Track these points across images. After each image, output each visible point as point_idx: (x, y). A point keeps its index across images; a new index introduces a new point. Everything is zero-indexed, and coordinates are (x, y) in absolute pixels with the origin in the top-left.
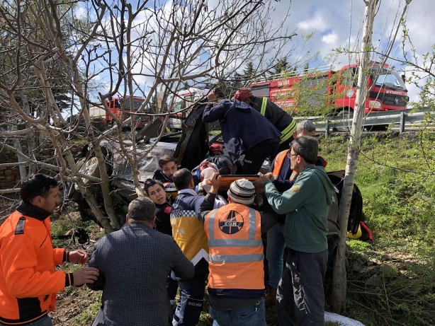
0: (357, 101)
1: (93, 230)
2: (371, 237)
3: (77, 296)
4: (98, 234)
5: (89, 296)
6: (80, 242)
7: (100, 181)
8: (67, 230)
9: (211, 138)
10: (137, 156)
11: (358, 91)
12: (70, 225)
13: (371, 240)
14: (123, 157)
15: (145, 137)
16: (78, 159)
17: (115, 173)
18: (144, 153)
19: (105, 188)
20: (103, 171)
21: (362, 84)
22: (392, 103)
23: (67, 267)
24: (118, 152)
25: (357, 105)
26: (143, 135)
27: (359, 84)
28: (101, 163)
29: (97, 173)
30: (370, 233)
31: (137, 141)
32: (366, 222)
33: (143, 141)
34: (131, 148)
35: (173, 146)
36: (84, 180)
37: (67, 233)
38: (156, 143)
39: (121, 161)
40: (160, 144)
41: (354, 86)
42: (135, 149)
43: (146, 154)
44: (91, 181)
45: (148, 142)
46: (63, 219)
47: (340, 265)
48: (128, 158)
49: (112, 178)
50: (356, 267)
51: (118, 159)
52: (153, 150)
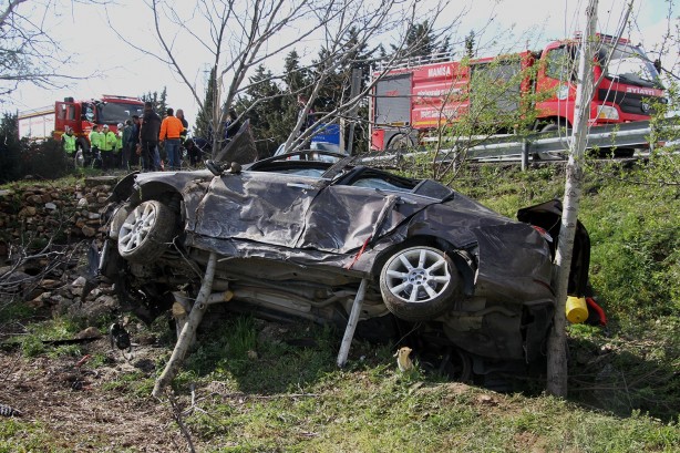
0: (578, 101)
2: (603, 320)
11: (579, 86)
13: (603, 324)
15: (233, 164)
17: (190, 226)
21: (585, 76)
22: (638, 110)
25: (578, 107)
27: (580, 76)
30: (603, 314)
32: (595, 298)
41: (573, 78)
45: (239, 172)
47: (558, 347)
50: (581, 358)
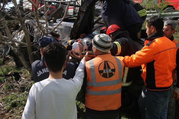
1: (24, 72)
3: (13, 113)
4: (26, 74)
5: (20, 113)
6: (16, 80)
7: (27, 45)
8: (9, 71)
9: (95, 20)
10: (49, 30)
12: (11, 68)
14: (40, 31)
15: (53, 18)
16: (13, 31)
17: (35, 40)
18: (53, 29)
19: (29, 49)
20: (27, 39)
23: (8, 94)
24: (37, 27)
26: (52, 17)
28: (26, 34)
29: (24, 40)
31: (49, 21)
33: (52, 21)
34: (45, 25)
35: (71, 25)
36: (17, 44)
37: (9, 73)
38: (61, 22)
39: (38, 33)
40: (63, 23)
42: (47, 26)
43: (54, 30)
44: (21, 45)
45: (55, 22)
46: (7, 65)
48: (43, 32)
49: (33, 43)
51: (37, 32)
52: (59, 27)
